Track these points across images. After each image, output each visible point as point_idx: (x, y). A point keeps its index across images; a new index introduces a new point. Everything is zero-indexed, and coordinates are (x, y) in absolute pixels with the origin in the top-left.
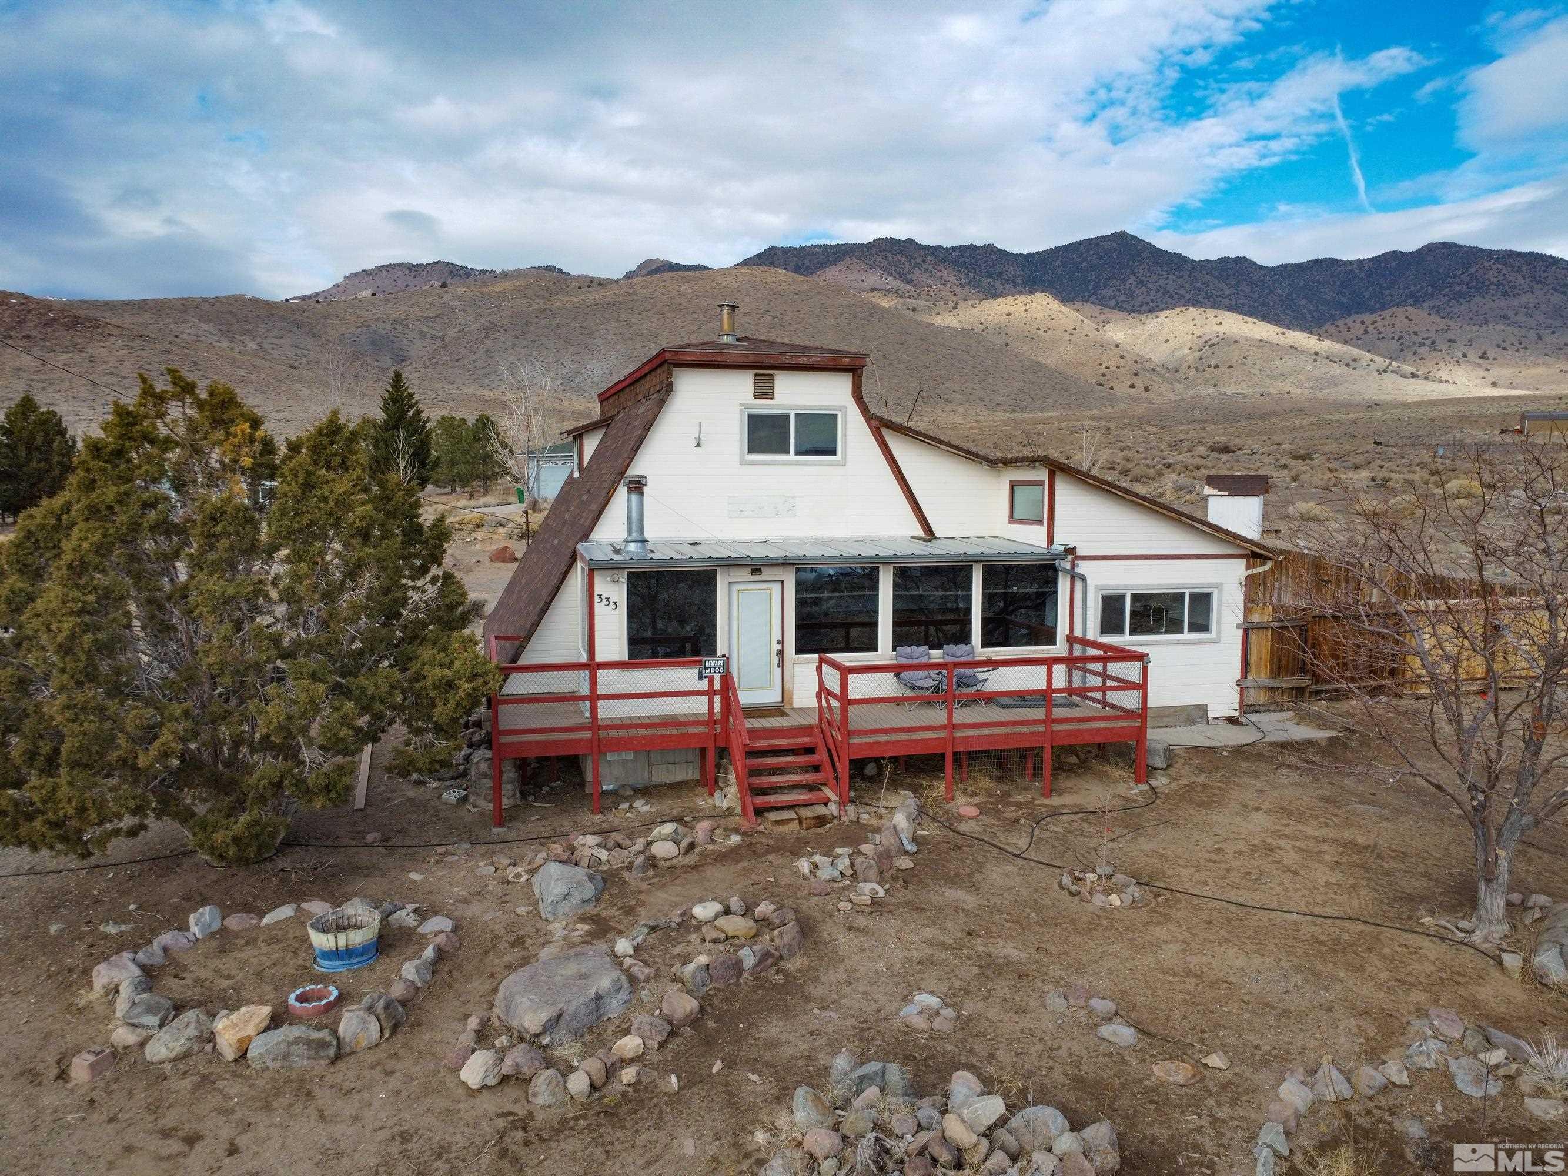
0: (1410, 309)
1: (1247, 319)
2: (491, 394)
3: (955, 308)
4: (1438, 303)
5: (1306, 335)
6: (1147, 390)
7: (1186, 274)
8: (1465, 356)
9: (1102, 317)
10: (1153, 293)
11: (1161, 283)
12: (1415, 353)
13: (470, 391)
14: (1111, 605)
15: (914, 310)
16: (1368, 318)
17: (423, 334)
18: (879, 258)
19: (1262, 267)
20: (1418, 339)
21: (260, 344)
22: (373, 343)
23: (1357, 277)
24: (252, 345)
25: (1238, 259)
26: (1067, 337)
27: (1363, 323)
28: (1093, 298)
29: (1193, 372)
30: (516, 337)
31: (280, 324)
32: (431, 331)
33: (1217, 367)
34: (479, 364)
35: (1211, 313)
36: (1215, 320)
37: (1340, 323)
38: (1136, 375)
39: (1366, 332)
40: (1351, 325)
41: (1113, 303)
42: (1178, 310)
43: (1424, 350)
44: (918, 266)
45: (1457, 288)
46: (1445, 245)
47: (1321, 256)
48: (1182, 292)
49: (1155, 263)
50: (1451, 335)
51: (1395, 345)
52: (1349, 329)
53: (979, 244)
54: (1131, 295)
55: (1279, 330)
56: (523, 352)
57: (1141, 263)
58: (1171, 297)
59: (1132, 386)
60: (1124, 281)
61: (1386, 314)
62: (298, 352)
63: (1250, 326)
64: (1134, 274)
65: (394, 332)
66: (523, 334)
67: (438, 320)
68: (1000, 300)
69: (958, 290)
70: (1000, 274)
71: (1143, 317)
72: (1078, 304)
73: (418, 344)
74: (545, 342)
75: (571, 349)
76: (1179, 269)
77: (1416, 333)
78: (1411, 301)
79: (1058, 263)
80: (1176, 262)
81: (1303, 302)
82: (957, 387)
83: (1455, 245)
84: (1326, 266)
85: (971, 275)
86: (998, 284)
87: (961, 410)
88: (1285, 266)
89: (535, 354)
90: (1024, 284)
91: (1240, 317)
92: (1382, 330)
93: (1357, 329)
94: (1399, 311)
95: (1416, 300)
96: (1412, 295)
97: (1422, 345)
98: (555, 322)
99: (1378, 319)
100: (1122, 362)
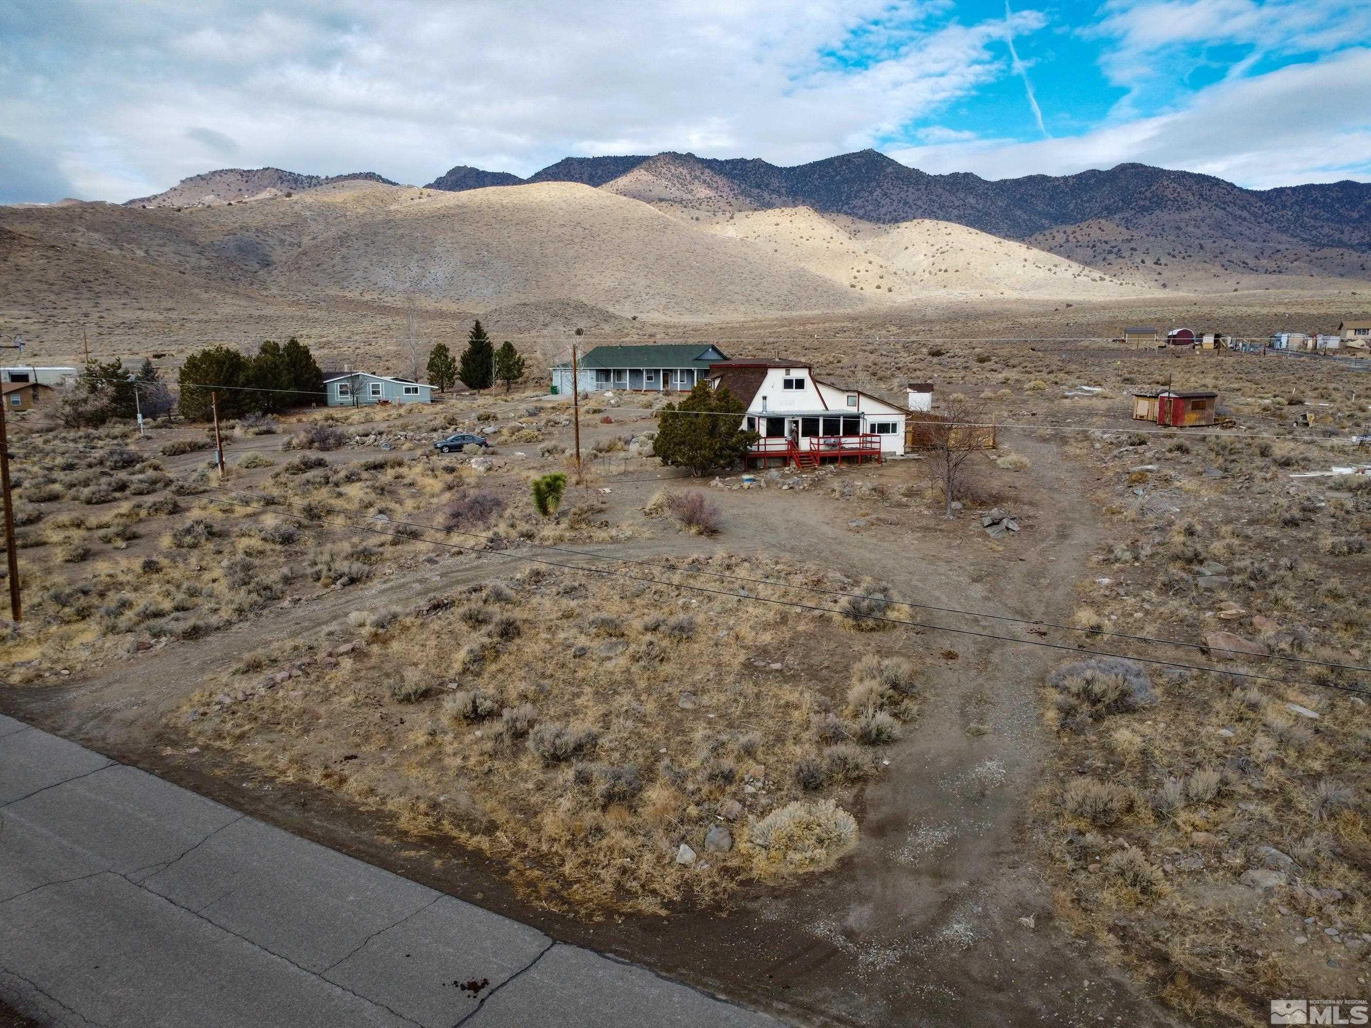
0: (1103, 221)
1: (971, 230)
2: (351, 295)
3: (732, 218)
4: (1127, 215)
5: (1018, 244)
6: (890, 290)
7: (923, 187)
8: (1143, 262)
9: (853, 227)
10: (895, 203)
11: (903, 195)
12: (1104, 259)
13: (333, 293)
14: (873, 426)
15: (697, 219)
16: (1070, 229)
17: (282, 241)
18: (664, 170)
19: (985, 182)
20: (1108, 247)
21: (147, 252)
22: (240, 249)
23: (1063, 191)
24: (140, 253)
25: (966, 175)
26: (826, 245)
27: (1065, 232)
28: (846, 208)
29: (927, 275)
30: (367, 245)
31: (160, 234)
32: (289, 239)
33: (946, 271)
34: (338, 268)
35: (942, 224)
36: (945, 231)
37: (1047, 232)
38: (881, 277)
39: (1067, 241)
40: (1055, 234)
41: (861, 212)
42: (915, 221)
43: (1111, 257)
44: (696, 177)
45: (1142, 203)
46: (1134, 166)
47: (1034, 173)
48: (919, 203)
49: (897, 178)
50: (1133, 245)
51: (1089, 252)
52: (1054, 238)
53: (749, 158)
54: (878, 204)
55: (997, 239)
56: (375, 259)
57: (885, 177)
58: (910, 207)
59: (878, 287)
60: (871, 193)
61: (1084, 225)
62: (181, 258)
63: (974, 236)
64: (880, 187)
65: (258, 240)
66: (373, 243)
67: (293, 228)
68: (770, 211)
69: (733, 201)
70: (767, 185)
71: (887, 227)
72: (834, 215)
73: (279, 250)
74: (392, 249)
75: (416, 256)
76: (917, 183)
77: (1106, 242)
78: (1105, 213)
79: (816, 176)
80: (913, 177)
81: (1019, 213)
82: (738, 289)
83: (1142, 166)
84: (1038, 182)
85: (743, 186)
86: (765, 194)
87: (742, 308)
88: (1005, 181)
89: (385, 260)
90: (788, 194)
91: (965, 228)
92: (1080, 238)
93: (1060, 238)
94: (1094, 223)
95: (1109, 211)
96: (1107, 208)
97: (1110, 252)
98: (400, 232)
99: (1077, 229)
100: (870, 267)
